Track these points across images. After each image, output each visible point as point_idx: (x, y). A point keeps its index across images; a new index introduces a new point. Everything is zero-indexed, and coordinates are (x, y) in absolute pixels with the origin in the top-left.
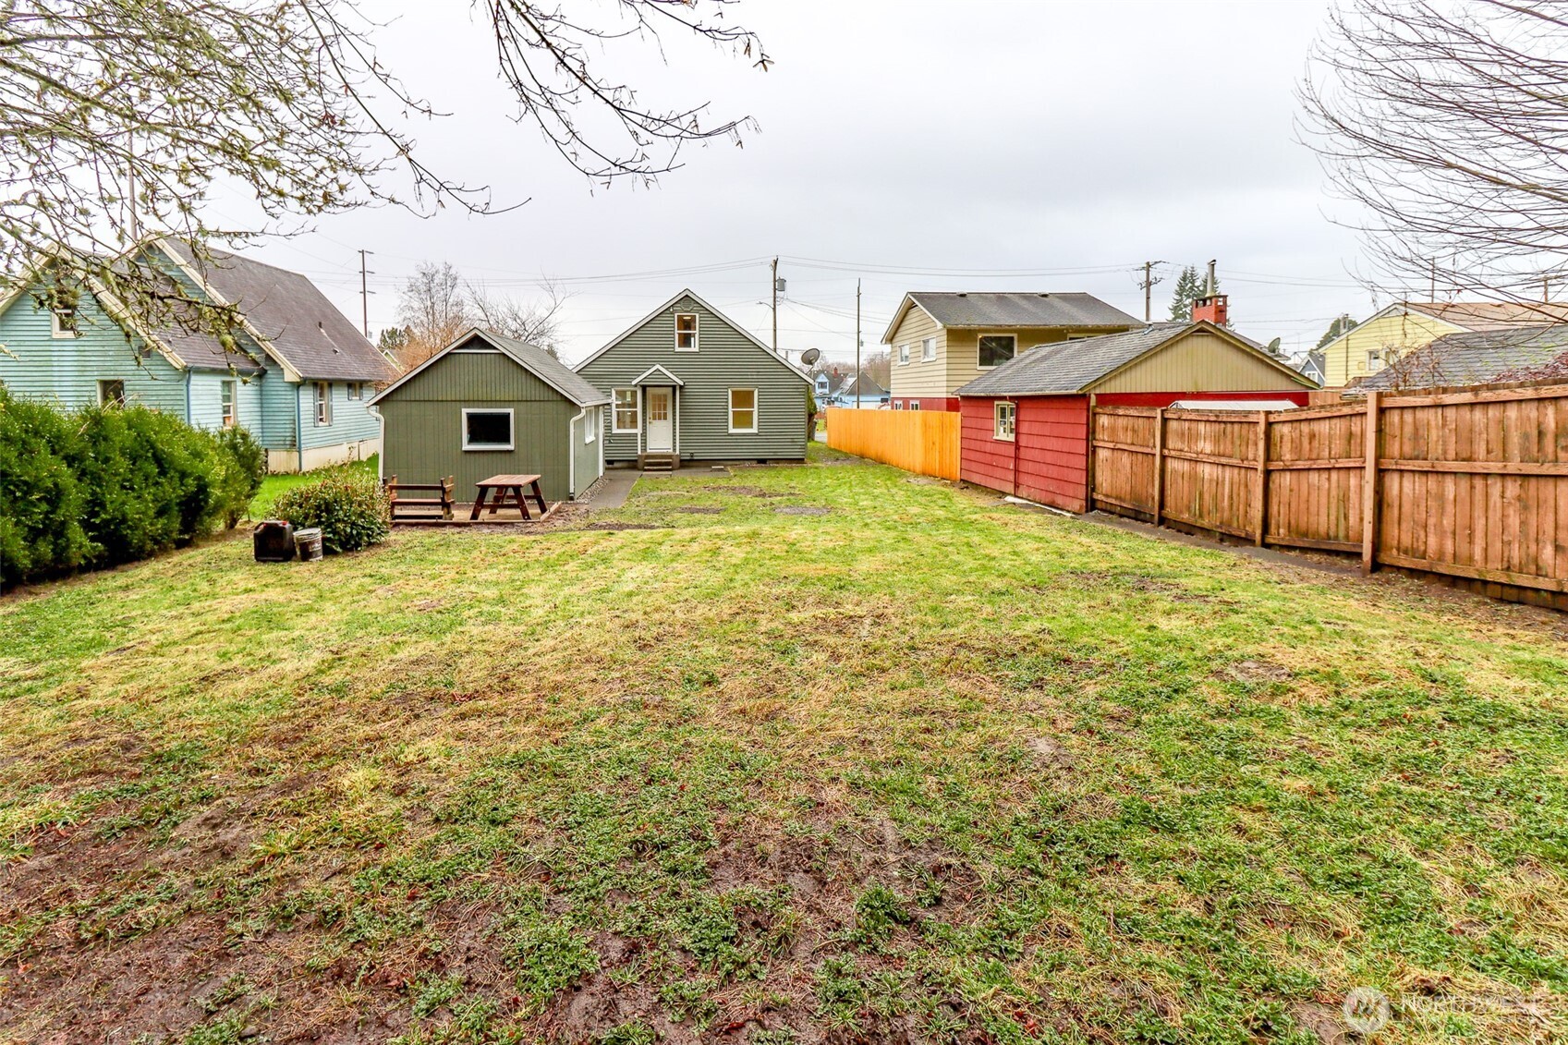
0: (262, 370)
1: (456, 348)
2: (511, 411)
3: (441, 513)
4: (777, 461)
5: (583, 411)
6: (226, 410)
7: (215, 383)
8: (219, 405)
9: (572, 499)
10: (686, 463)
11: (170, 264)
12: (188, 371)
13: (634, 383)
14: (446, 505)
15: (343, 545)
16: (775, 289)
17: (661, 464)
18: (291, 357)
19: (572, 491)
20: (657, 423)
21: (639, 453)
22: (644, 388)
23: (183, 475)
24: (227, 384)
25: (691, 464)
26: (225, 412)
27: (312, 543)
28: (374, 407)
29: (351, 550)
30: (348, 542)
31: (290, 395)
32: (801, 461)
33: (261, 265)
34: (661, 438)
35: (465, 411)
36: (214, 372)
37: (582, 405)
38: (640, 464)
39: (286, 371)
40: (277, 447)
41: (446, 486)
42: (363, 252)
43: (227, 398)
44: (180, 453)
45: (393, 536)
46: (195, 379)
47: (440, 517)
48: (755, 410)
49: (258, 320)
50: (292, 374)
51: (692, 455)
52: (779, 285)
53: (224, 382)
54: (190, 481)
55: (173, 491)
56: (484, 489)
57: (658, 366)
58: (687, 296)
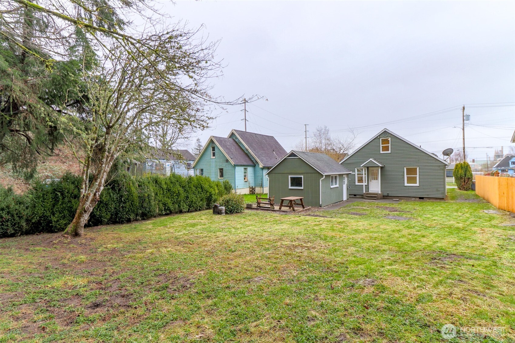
0: (254, 164)
1: (287, 157)
2: (302, 176)
3: (269, 206)
4: (429, 198)
5: (324, 176)
6: (245, 176)
7: (242, 169)
8: (243, 174)
9: (321, 206)
10: (385, 197)
11: (237, 138)
12: (235, 166)
13: (361, 166)
14: (272, 205)
15: (231, 212)
16: (464, 120)
17: (373, 197)
18: (262, 161)
19: (321, 204)
20: (373, 181)
21: (364, 192)
22: (368, 168)
23: (207, 192)
24: (245, 169)
25: (388, 197)
26: (244, 176)
27: (222, 210)
28: (267, 175)
29: (232, 213)
30: (231, 211)
31: (261, 171)
32: (442, 199)
33: (261, 135)
34: (375, 187)
35: (289, 176)
36: (241, 166)
37: (323, 175)
38: (364, 196)
39: (260, 165)
40: (258, 186)
41: (271, 199)
42: (306, 125)
43: (245, 173)
44: (206, 186)
45: (246, 211)
46: (237, 168)
47: (269, 208)
48: (418, 176)
49: (255, 150)
50: (261, 166)
51: (388, 194)
52: (466, 118)
53: (244, 168)
54: (208, 193)
55: (204, 195)
56: (283, 200)
57: (371, 159)
58: (385, 131)
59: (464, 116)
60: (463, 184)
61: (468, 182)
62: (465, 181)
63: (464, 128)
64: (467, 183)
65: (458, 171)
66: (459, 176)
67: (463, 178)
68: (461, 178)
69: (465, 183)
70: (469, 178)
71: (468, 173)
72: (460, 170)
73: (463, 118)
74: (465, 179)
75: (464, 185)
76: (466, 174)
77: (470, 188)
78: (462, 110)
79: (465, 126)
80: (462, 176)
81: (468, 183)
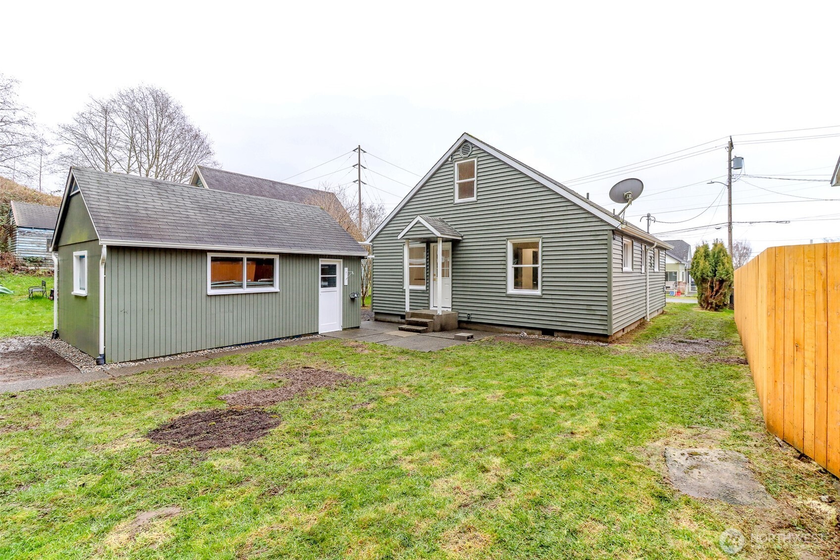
9: (100, 361)
10: (465, 325)
16: (730, 168)
19: (102, 352)
32: (603, 338)
38: (405, 321)
48: (539, 266)
51: (470, 316)
52: (735, 164)
57: (419, 218)
58: (466, 141)
59: (730, 160)
60: (708, 293)
61: (720, 288)
62: (712, 288)
63: (730, 183)
64: (717, 292)
65: (698, 262)
66: (698, 274)
67: (709, 279)
68: (704, 280)
69: (714, 293)
70: (722, 282)
71: (720, 268)
72: (702, 262)
73: (730, 164)
74: (712, 283)
75: (711, 296)
76: (716, 270)
77: (725, 305)
78: (728, 149)
79: (732, 180)
80: (705, 276)
81: (721, 291)
